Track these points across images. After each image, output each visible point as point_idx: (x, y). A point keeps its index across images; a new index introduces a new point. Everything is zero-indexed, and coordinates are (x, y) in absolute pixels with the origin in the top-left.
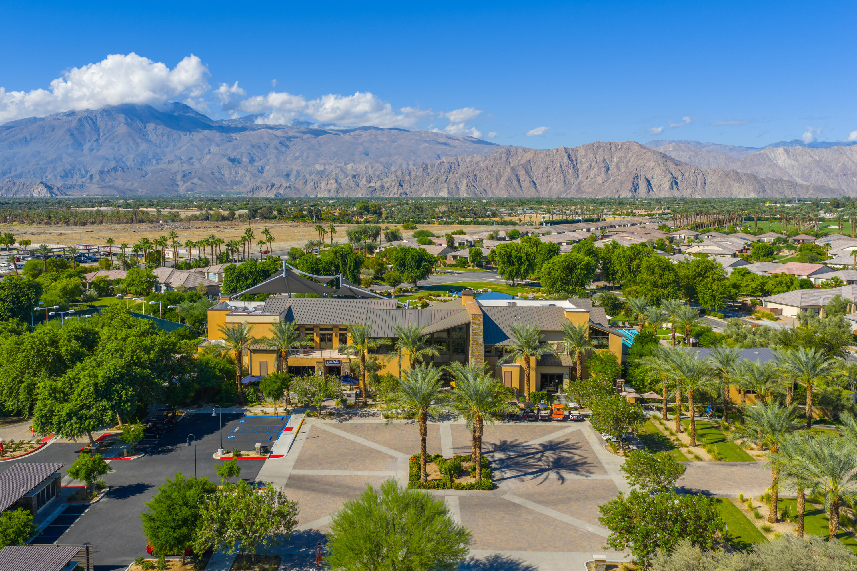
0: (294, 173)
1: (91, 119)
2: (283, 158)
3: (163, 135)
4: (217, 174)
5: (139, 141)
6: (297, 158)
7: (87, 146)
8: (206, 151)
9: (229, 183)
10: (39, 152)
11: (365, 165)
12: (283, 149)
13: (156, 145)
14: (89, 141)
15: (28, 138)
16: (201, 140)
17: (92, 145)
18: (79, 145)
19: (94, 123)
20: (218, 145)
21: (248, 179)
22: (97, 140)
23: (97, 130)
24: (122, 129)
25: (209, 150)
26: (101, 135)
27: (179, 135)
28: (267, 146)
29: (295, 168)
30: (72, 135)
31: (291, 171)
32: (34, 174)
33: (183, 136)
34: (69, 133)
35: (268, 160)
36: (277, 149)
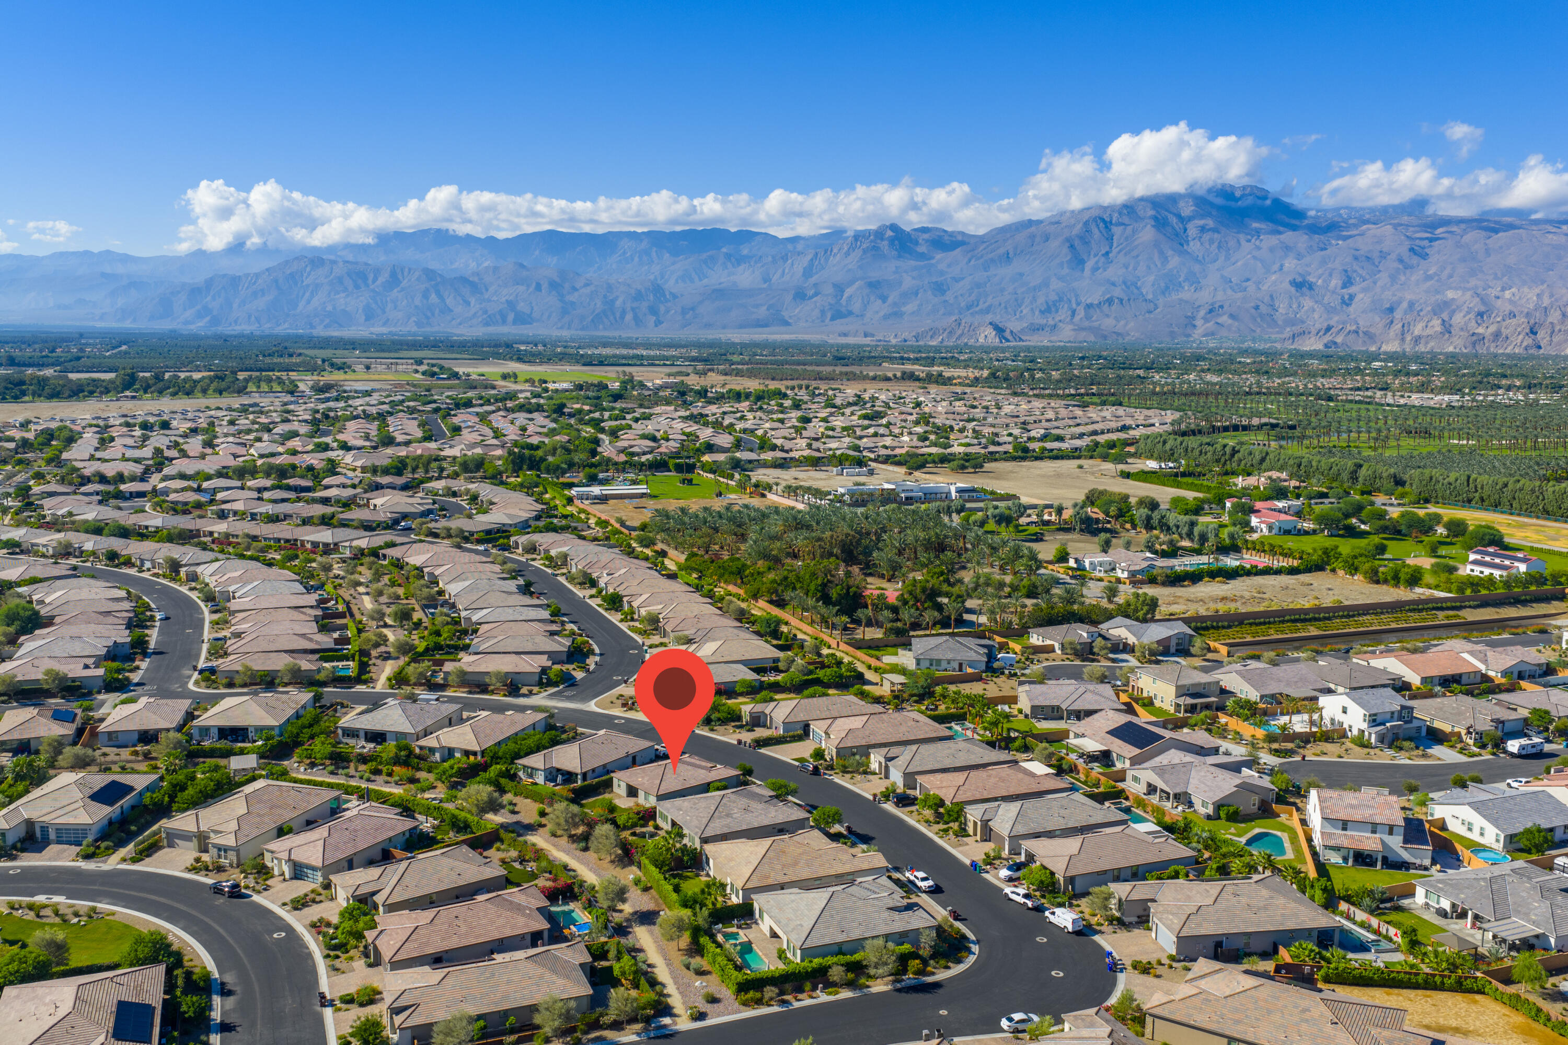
0: (1405, 305)
1: (1103, 220)
2: (1403, 278)
3: (1211, 241)
4: (1264, 309)
5: (1170, 253)
6: (1429, 278)
7: (1089, 264)
8: (1276, 267)
9: (1280, 323)
10: (1021, 275)
11: (1537, 291)
12: (1415, 260)
13: (1196, 260)
14: (1095, 255)
15: (1011, 255)
16: (1272, 250)
17: (1097, 263)
18: (1078, 262)
19: (1106, 227)
20: (1299, 257)
21: (1316, 316)
22: (1107, 253)
23: (1110, 239)
24: (1147, 234)
25: (1282, 266)
26: (1115, 245)
27: (1238, 241)
28: (1383, 255)
29: (1409, 296)
30: (1072, 246)
31: (1399, 303)
32: (1006, 308)
33: (1243, 242)
34: (1067, 244)
35: (1375, 283)
36: (1401, 260)
